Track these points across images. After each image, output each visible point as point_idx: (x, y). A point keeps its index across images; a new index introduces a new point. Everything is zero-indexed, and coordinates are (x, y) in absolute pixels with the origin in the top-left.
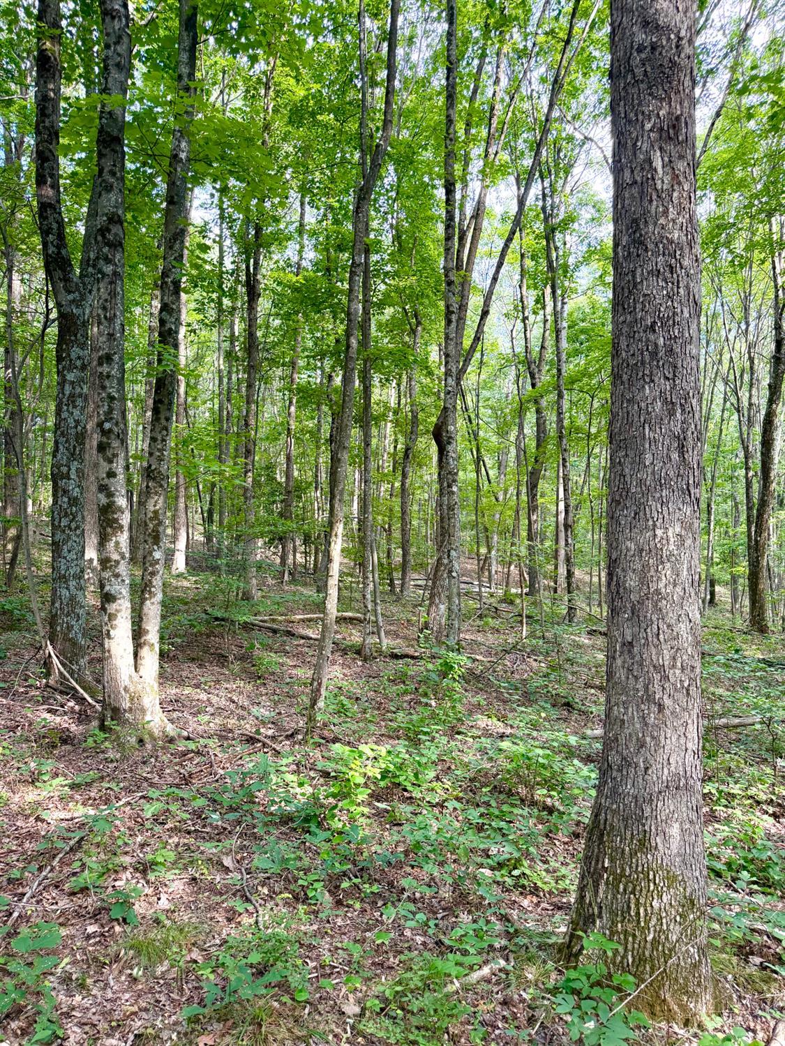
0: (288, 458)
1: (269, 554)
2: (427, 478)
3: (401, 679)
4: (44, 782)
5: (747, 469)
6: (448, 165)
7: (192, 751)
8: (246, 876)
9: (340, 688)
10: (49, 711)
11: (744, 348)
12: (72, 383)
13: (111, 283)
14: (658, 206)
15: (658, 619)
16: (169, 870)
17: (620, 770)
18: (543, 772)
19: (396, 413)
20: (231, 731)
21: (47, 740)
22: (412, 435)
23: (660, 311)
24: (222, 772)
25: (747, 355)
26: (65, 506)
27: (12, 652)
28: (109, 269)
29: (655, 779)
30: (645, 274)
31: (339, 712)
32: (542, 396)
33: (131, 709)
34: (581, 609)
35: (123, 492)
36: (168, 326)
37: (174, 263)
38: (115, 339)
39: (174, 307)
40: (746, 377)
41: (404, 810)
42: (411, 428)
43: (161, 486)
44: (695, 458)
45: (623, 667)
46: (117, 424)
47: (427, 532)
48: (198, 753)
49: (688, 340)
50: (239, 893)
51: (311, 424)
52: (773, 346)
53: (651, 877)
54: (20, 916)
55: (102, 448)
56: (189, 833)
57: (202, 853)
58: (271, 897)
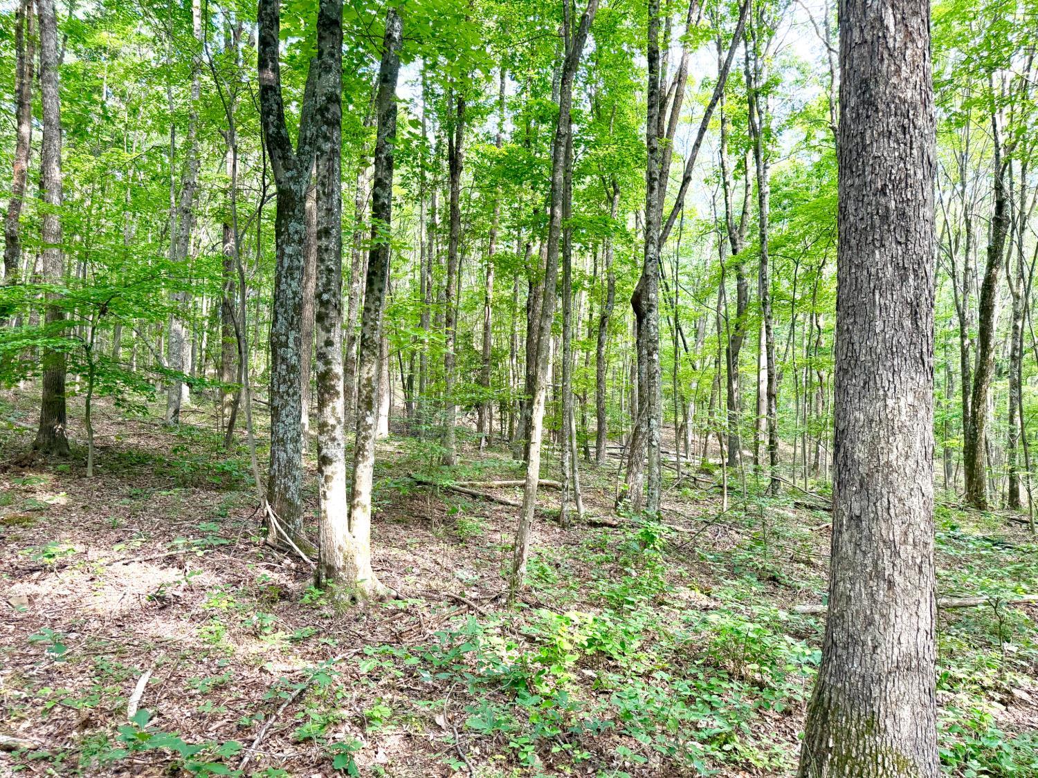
0: (486, 327)
1: (465, 420)
2: (622, 346)
3: (598, 547)
4: (266, 635)
5: (963, 337)
6: (651, 33)
7: (402, 610)
8: (458, 736)
9: (540, 554)
10: (268, 568)
11: (960, 209)
12: (290, 256)
13: (329, 160)
14: (889, 65)
15: (889, 493)
16: (384, 726)
17: (845, 648)
18: (754, 646)
19: (591, 281)
20: (436, 592)
21: (267, 595)
22: (609, 302)
23: (891, 173)
24: (429, 631)
25: (963, 219)
26: (284, 373)
27: (232, 510)
28: (327, 147)
29: (884, 658)
30: (876, 135)
31: (540, 577)
32: (744, 263)
33: (344, 568)
34: (785, 481)
35: (340, 360)
36: (381, 200)
37: (387, 139)
38: (332, 214)
39: (387, 182)
40: (963, 242)
41: (611, 678)
42: (608, 296)
43: (374, 354)
44: (929, 326)
45: (850, 542)
46: (334, 295)
47: (621, 400)
48: (407, 612)
49: (922, 203)
50: (452, 752)
51: (507, 294)
52: (993, 208)
53: (880, 760)
54: (250, 762)
55: (320, 318)
56: (402, 690)
57: (415, 710)
58: (483, 758)
